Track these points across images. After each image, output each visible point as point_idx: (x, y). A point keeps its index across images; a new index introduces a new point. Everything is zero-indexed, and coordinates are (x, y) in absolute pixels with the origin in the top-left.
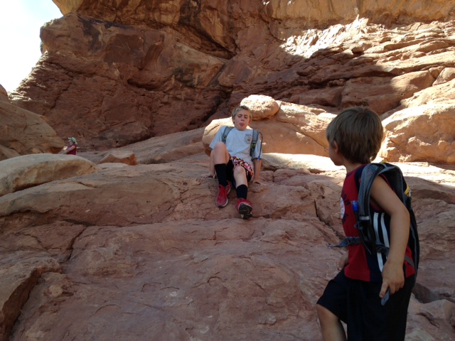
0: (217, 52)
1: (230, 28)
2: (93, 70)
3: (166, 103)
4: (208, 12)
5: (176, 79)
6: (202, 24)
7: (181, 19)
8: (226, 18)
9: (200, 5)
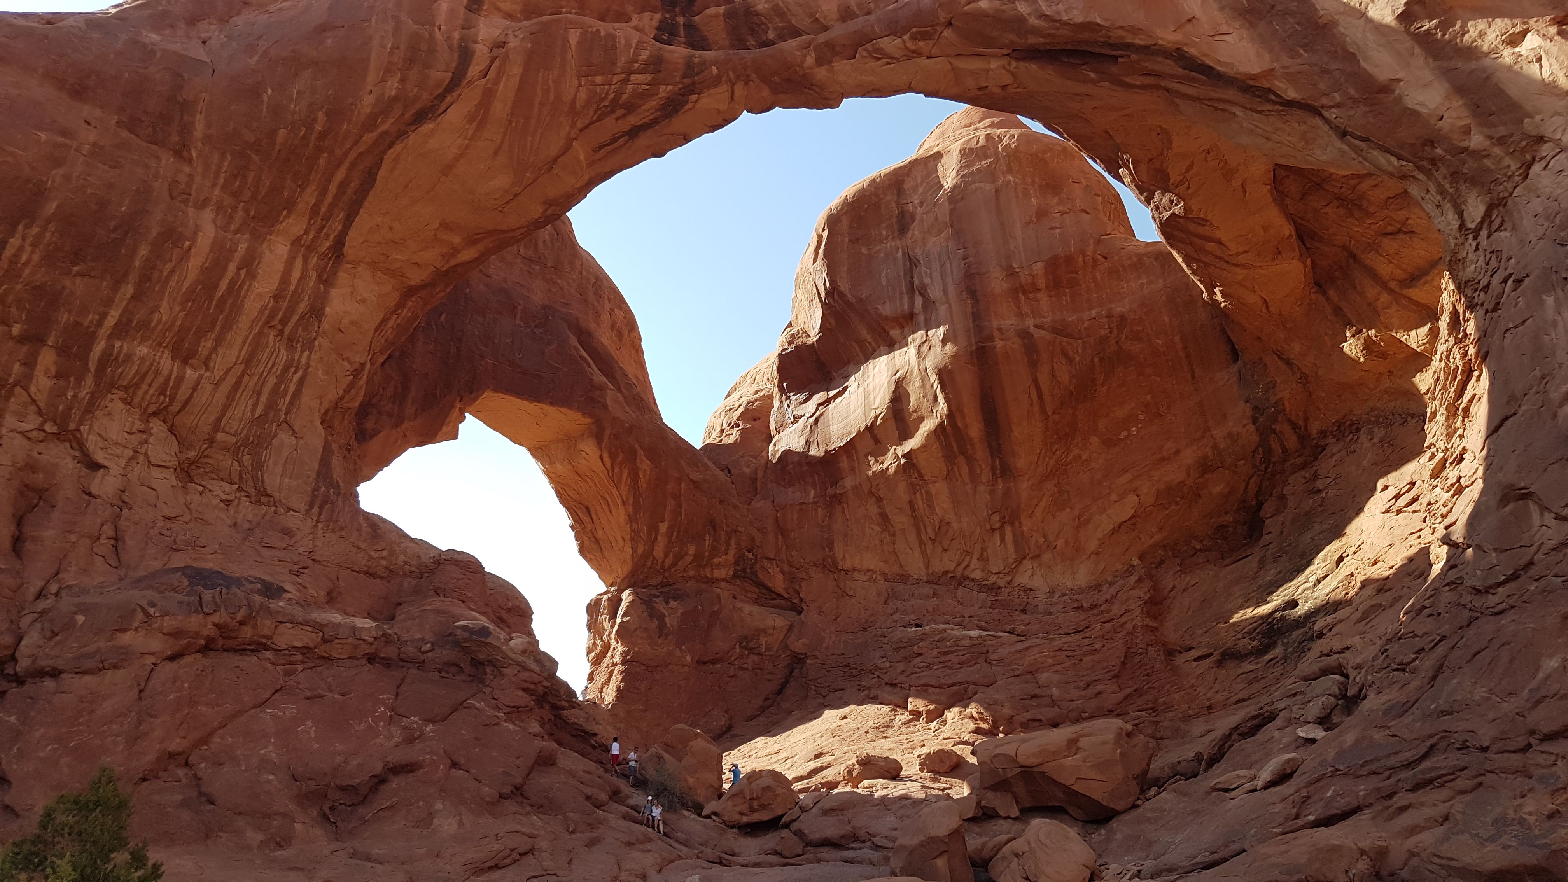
0: (777, 602)
1: (792, 578)
2: (669, 660)
3: (733, 677)
4: (766, 562)
5: (740, 647)
6: (760, 576)
7: (736, 571)
8: (786, 568)
9: (756, 556)
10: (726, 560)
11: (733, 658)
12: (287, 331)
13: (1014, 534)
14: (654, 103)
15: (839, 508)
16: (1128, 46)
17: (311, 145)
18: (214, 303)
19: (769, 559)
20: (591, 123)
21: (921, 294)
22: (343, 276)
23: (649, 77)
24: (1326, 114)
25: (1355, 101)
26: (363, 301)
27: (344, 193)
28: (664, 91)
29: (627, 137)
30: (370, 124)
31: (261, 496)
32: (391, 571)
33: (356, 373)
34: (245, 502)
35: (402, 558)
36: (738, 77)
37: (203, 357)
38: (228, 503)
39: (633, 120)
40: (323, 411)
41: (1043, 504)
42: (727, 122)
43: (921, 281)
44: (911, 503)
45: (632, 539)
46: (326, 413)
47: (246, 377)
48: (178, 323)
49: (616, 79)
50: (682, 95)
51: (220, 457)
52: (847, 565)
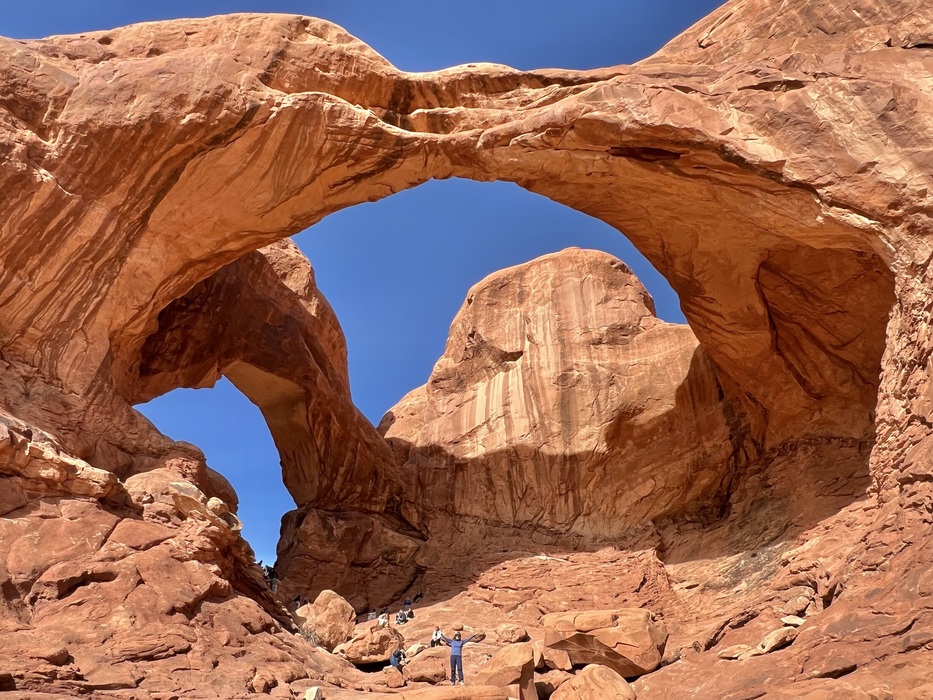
0: (412, 532)
1: (423, 517)
2: (331, 558)
3: (374, 577)
4: (408, 505)
5: (383, 557)
6: (403, 513)
7: (387, 508)
8: (421, 509)
10: (381, 499)
11: (376, 565)
12: (96, 267)
13: (574, 498)
14: (373, 160)
15: (461, 473)
16: (689, 143)
17: (137, 144)
18: (45, 234)
19: (409, 502)
20: (330, 166)
21: (529, 340)
22: (144, 241)
23: (373, 142)
24: (819, 191)
25: (842, 179)
26: (155, 260)
27: (155, 183)
28: (381, 152)
29: (353, 181)
30: (181, 137)
31: (53, 378)
32: (138, 450)
33: (142, 309)
34: (40, 381)
35: (147, 442)
36: (431, 151)
37: (29, 270)
38: (27, 379)
39: (359, 169)
40: (112, 329)
41: (594, 481)
42: (421, 181)
43: (530, 332)
44: (509, 473)
45: (320, 476)
46: (115, 332)
47: (59, 292)
48: (14, 242)
49: (351, 139)
50: (394, 157)
51: (28, 346)
52: (462, 511)
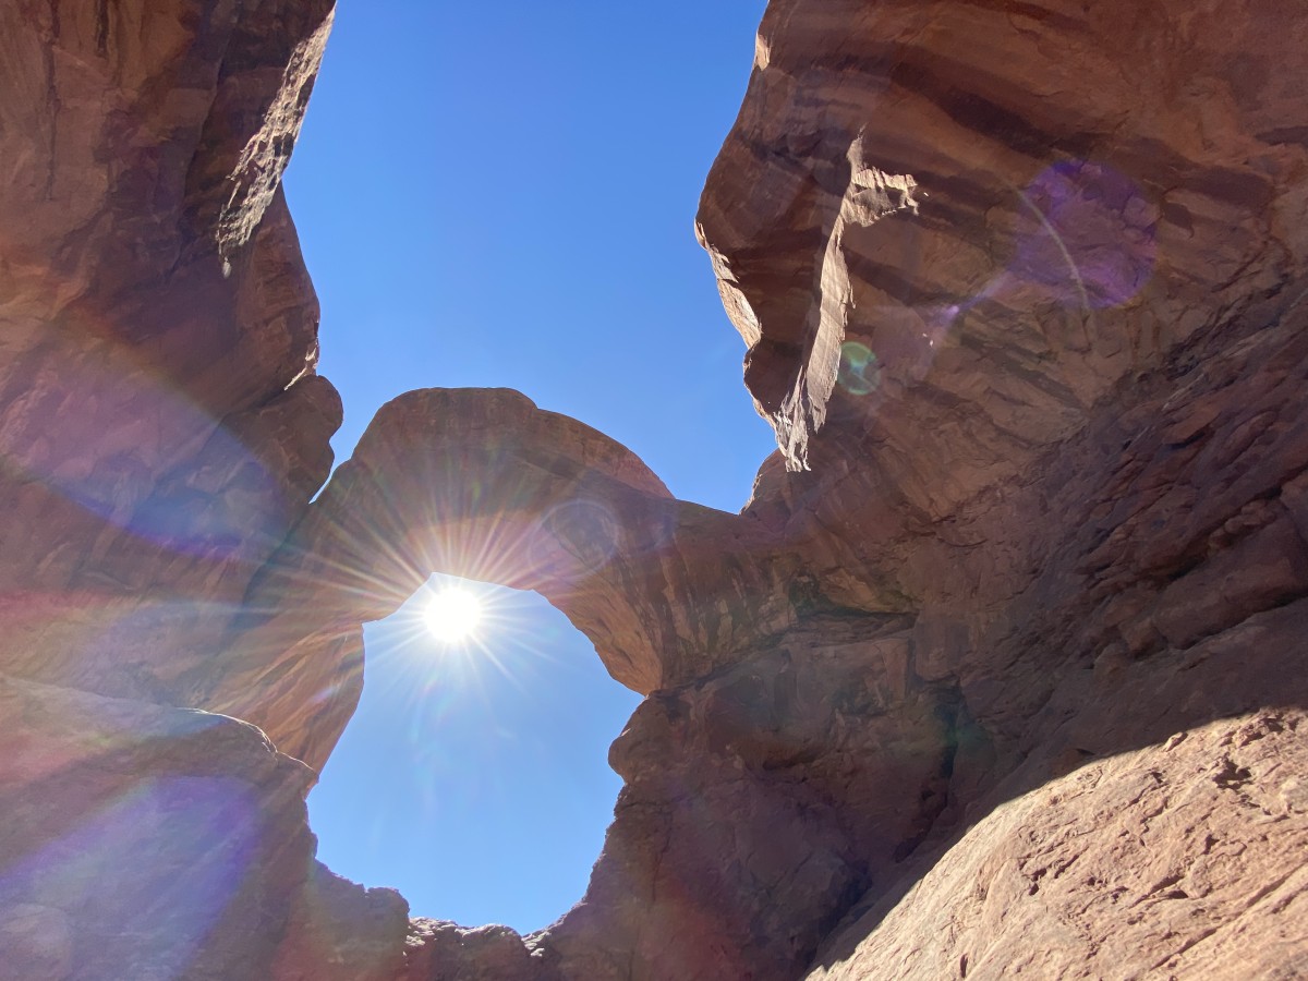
1: (878, 579)
4: (831, 578)
5: (843, 714)
6: (834, 600)
7: (799, 611)
8: (863, 570)
9: (813, 576)
10: (776, 600)
11: (840, 739)
13: (1204, 191)
19: (832, 570)
41: (1212, 114)
43: (796, 141)
52: (944, 508)
